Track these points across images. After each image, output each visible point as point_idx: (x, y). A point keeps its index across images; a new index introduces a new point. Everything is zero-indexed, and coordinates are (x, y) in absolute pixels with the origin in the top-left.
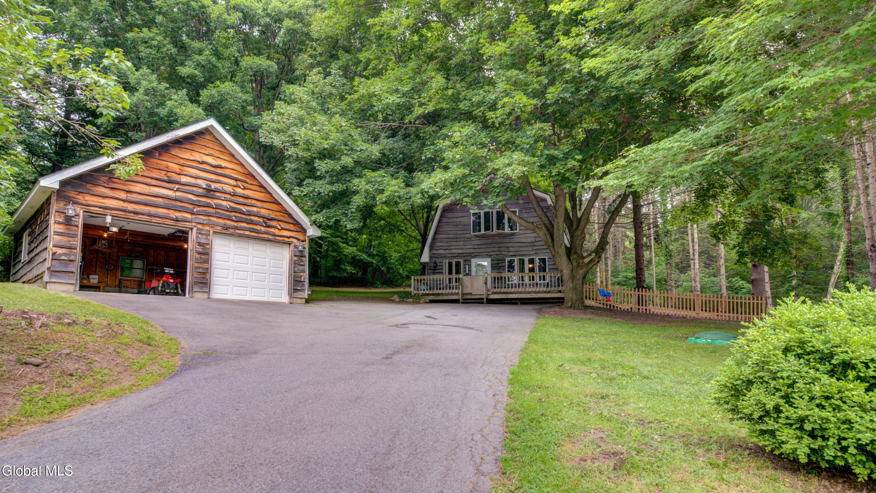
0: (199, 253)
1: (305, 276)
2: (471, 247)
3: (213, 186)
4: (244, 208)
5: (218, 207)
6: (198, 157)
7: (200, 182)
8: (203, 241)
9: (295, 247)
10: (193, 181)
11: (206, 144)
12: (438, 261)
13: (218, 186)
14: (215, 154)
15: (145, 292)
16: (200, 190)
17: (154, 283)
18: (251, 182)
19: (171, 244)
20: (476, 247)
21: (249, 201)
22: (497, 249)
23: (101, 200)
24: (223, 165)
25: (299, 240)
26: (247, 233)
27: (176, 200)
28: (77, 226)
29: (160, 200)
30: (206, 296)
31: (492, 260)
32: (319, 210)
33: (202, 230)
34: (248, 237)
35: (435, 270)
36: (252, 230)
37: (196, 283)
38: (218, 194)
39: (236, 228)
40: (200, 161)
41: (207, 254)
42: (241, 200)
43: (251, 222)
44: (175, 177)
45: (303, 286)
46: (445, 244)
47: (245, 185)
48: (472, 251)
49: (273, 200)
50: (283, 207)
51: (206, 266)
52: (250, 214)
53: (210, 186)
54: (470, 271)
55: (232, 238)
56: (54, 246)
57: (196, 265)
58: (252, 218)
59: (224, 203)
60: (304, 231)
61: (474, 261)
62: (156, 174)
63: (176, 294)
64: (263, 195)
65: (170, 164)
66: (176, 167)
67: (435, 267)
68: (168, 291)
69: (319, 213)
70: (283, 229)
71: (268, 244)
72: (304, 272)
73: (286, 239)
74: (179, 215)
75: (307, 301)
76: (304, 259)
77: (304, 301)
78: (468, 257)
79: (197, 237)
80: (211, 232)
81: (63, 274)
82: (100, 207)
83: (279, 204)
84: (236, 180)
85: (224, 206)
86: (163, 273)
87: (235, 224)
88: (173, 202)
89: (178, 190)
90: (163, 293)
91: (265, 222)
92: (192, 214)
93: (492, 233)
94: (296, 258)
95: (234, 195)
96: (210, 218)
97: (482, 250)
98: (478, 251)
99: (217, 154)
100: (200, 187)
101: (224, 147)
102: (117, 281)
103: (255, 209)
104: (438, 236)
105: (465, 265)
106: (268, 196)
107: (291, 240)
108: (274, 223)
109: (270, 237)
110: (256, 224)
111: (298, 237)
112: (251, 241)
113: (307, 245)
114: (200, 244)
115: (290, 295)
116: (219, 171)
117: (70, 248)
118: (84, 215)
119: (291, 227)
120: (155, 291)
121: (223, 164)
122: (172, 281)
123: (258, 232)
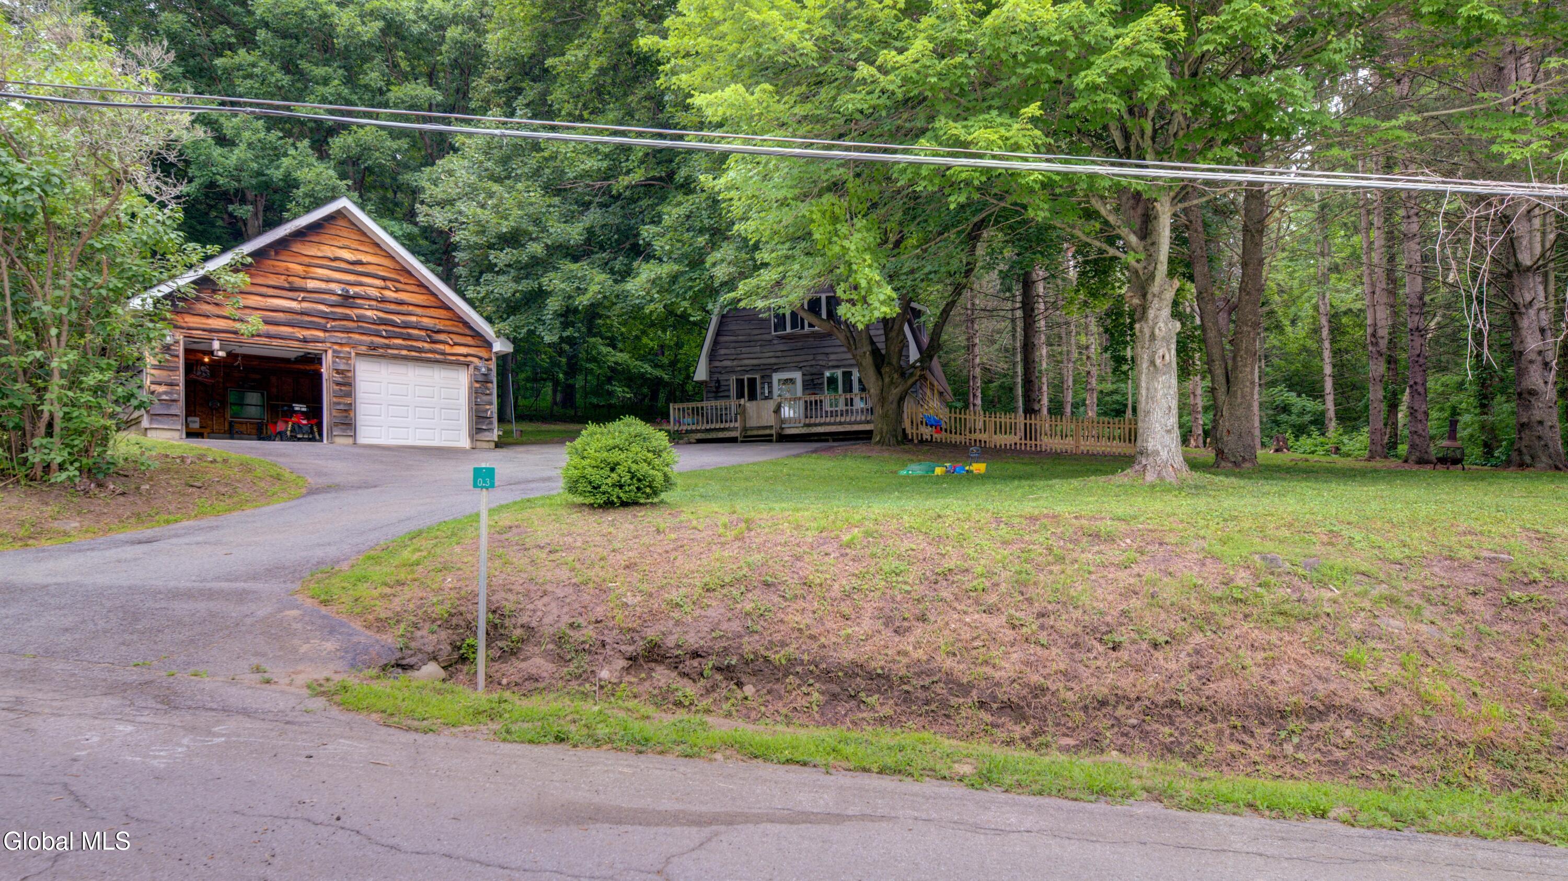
0: (338, 384)
1: (493, 410)
2: (772, 354)
3: (352, 290)
4: (397, 319)
5: (360, 319)
6: (329, 252)
7: (333, 286)
8: (342, 367)
9: (476, 368)
10: (323, 285)
11: (338, 232)
12: (722, 377)
13: (357, 289)
14: (353, 246)
15: (269, 438)
16: (334, 298)
17: (280, 426)
18: (406, 281)
19: (301, 367)
20: (779, 354)
21: (404, 308)
22: (811, 357)
23: (204, 320)
24: (364, 261)
25: (481, 358)
26: (404, 352)
27: (302, 313)
28: (177, 356)
29: (281, 315)
30: (350, 441)
31: (804, 375)
32: (505, 316)
33: (340, 352)
34: (405, 358)
35: (717, 392)
36: (410, 349)
37: (336, 424)
38: (359, 301)
39: (388, 347)
40: (332, 256)
41: (350, 385)
42: (393, 307)
43: (409, 337)
44: (298, 282)
45: (491, 423)
46: (733, 351)
47: (398, 285)
48: (773, 361)
49: (440, 304)
50: (455, 313)
51: (348, 401)
52: (406, 325)
53: (348, 291)
54: (770, 392)
55: (383, 361)
56: (152, 383)
57: (335, 400)
58: (410, 331)
59: (369, 313)
60: (488, 345)
61: (776, 377)
62: (273, 280)
63: (313, 439)
64: (425, 297)
65: (291, 265)
66: (299, 269)
67: (718, 387)
68: (300, 436)
69: (504, 320)
70: (456, 344)
71: (436, 366)
72: (491, 403)
73: (462, 359)
74: (307, 333)
75: (498, 445)
76: (489, 385)
77: (492, 445)
78: (767, 371)
79: (334, 362)
80: (353, 354)
81: (165, 418)
82: (204, 330)
83: (448, 308)
84: (384, 279)
85: (369, 317)
86: (293, 412)
87: (386, 341)
88: (299, 317)
89: (304, 300)
90: (294, 438)
91: (429, 336)
92: (325, 331)
93: (802, 332)
94: (477, 385)
95: (383, 300)
96: (350, 335)
97: (788, 360)
98: (783, 360)
99: (355, 245)
100: (332, 293)
101: (364, 234)
102: (227, 425)
103: (414, 319)
104: (722, 339)
105: (763, 383)
106: (432, 299)
107: (470, 359)
108: (442, 337)
109: (438, 356)
110: (417, 339)
111: (480, 354)
112: (410, 364)
113: (493, 365)
114: (338, 372)
115: (472, 437)
116: (359, 268)
117: (171, 384)
118: (185, 342)
119: (469, 341)
120: (282, 436)
121: (365, 258)
122: (305, 422)
123: (419, 350)
